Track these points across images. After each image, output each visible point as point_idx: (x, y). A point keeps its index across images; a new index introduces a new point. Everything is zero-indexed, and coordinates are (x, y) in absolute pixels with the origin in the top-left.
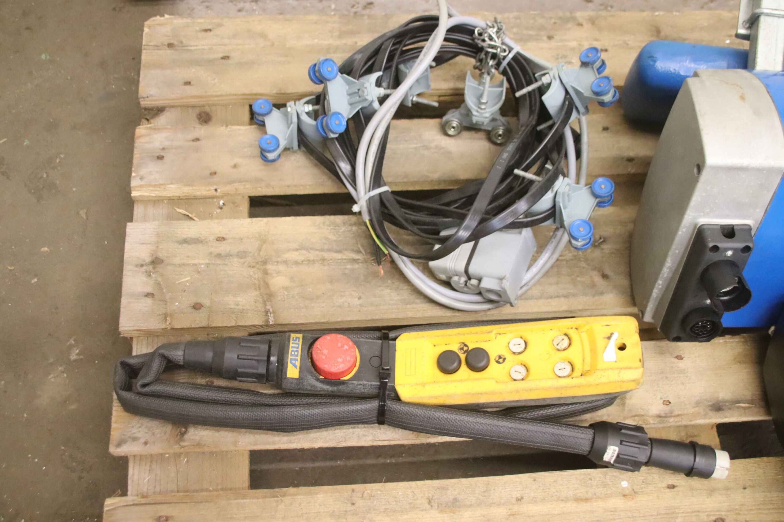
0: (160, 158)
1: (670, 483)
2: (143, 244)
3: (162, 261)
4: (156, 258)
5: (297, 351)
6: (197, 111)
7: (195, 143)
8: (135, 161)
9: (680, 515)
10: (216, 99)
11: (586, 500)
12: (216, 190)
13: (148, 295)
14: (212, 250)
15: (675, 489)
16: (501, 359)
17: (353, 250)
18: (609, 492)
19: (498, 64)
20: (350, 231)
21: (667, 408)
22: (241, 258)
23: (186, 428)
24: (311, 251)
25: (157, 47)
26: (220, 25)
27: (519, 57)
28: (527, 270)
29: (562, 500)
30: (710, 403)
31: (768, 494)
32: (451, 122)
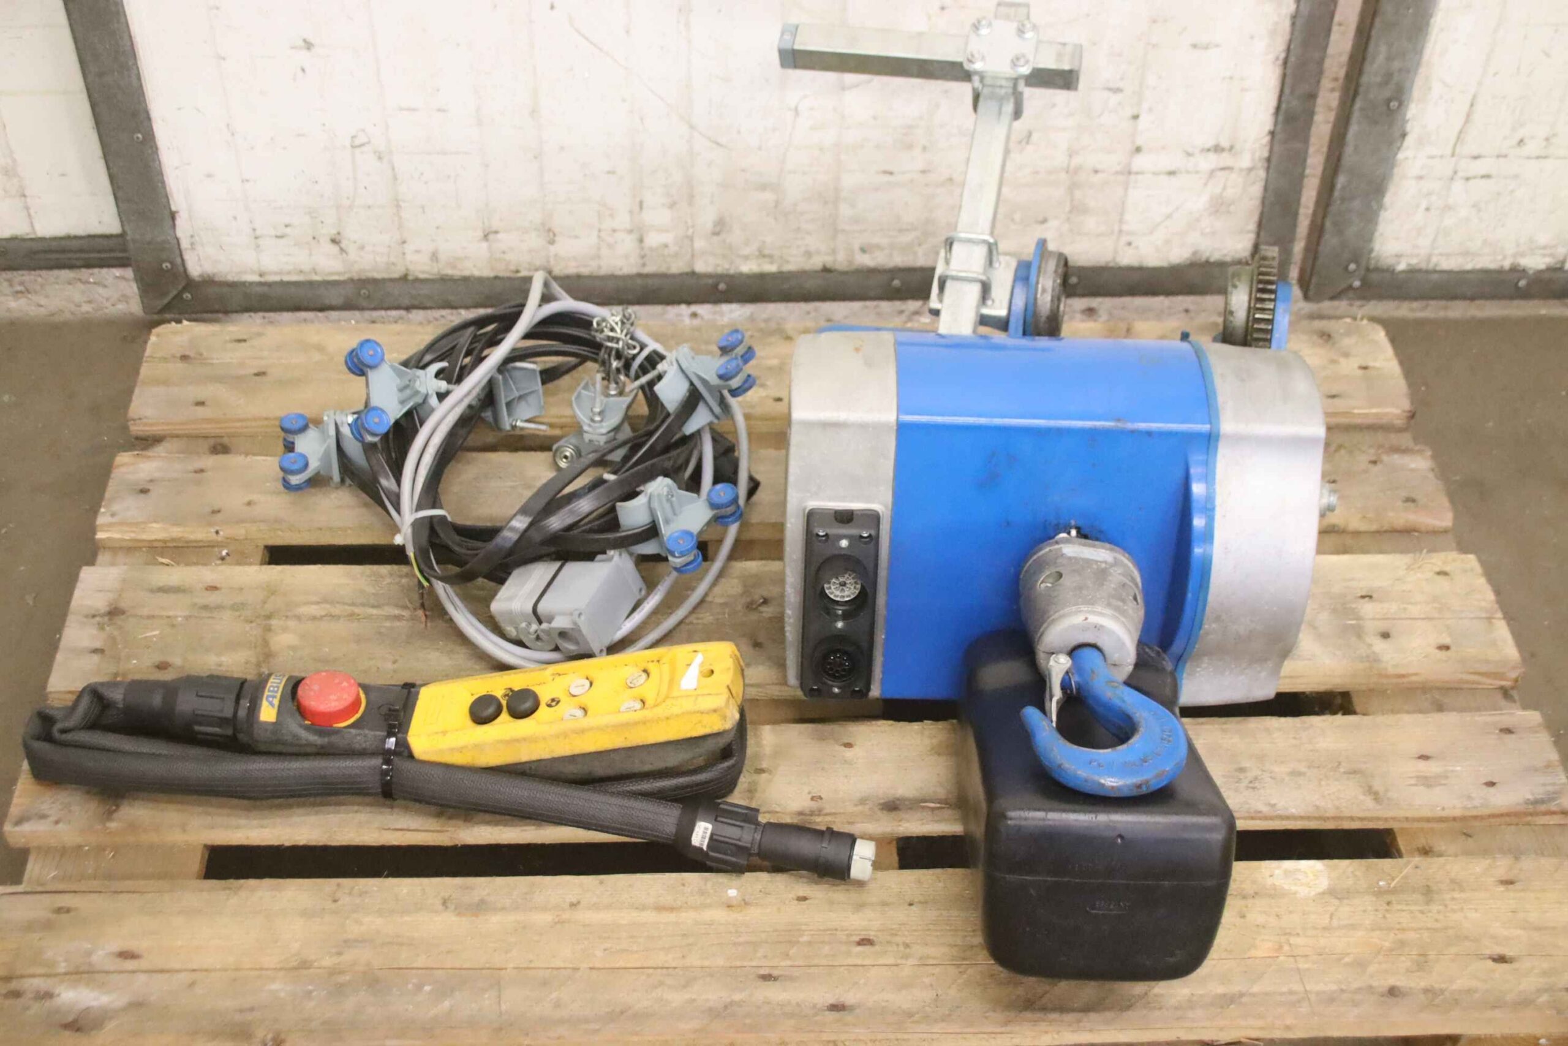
0: (144, 491)
1: (801, 894)
2: (100, 591)
3: (123, 612)
4: (116, 608)
5: (278, 687)
6: (212, 442)
7: (198, 475)
8: (107, 495)
9: (806, 933)
10: (238, 424)
11: (672, 909)
12: (217, 532)
13: (95, 651)
14: (196, 600)
15: (807, 902)
16: (554, 702)
17: (397, 606)
18: (708, 901)
19: (627, 366)
20: (397, 583)
21: (814, 805)
22: (237, 611)
23: (118, 806)
24: (337, 605)
25: (165, 359)
26: (259, 335)
27: (655, 356)
28: (628, 617)
29: (637, 908)
30: (882, 801)
31: (944, 913)
32: (562, 449)
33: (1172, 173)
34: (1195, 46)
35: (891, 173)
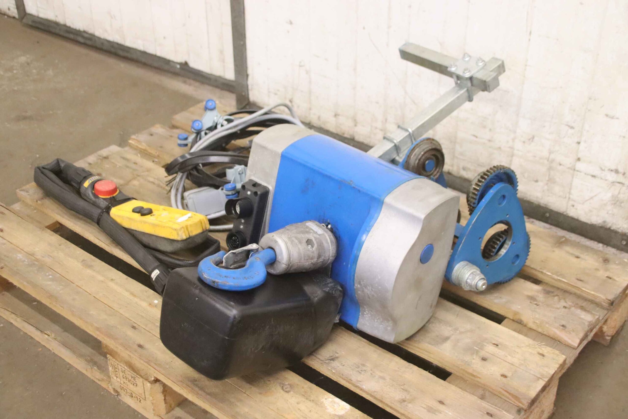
0: (152, 135)
7: (169, 137)
8: (143, 132)
12: (156, 153)
29: (126, 290)
33: (593, 176)
34: (607, 115)
35: (476, 137)
